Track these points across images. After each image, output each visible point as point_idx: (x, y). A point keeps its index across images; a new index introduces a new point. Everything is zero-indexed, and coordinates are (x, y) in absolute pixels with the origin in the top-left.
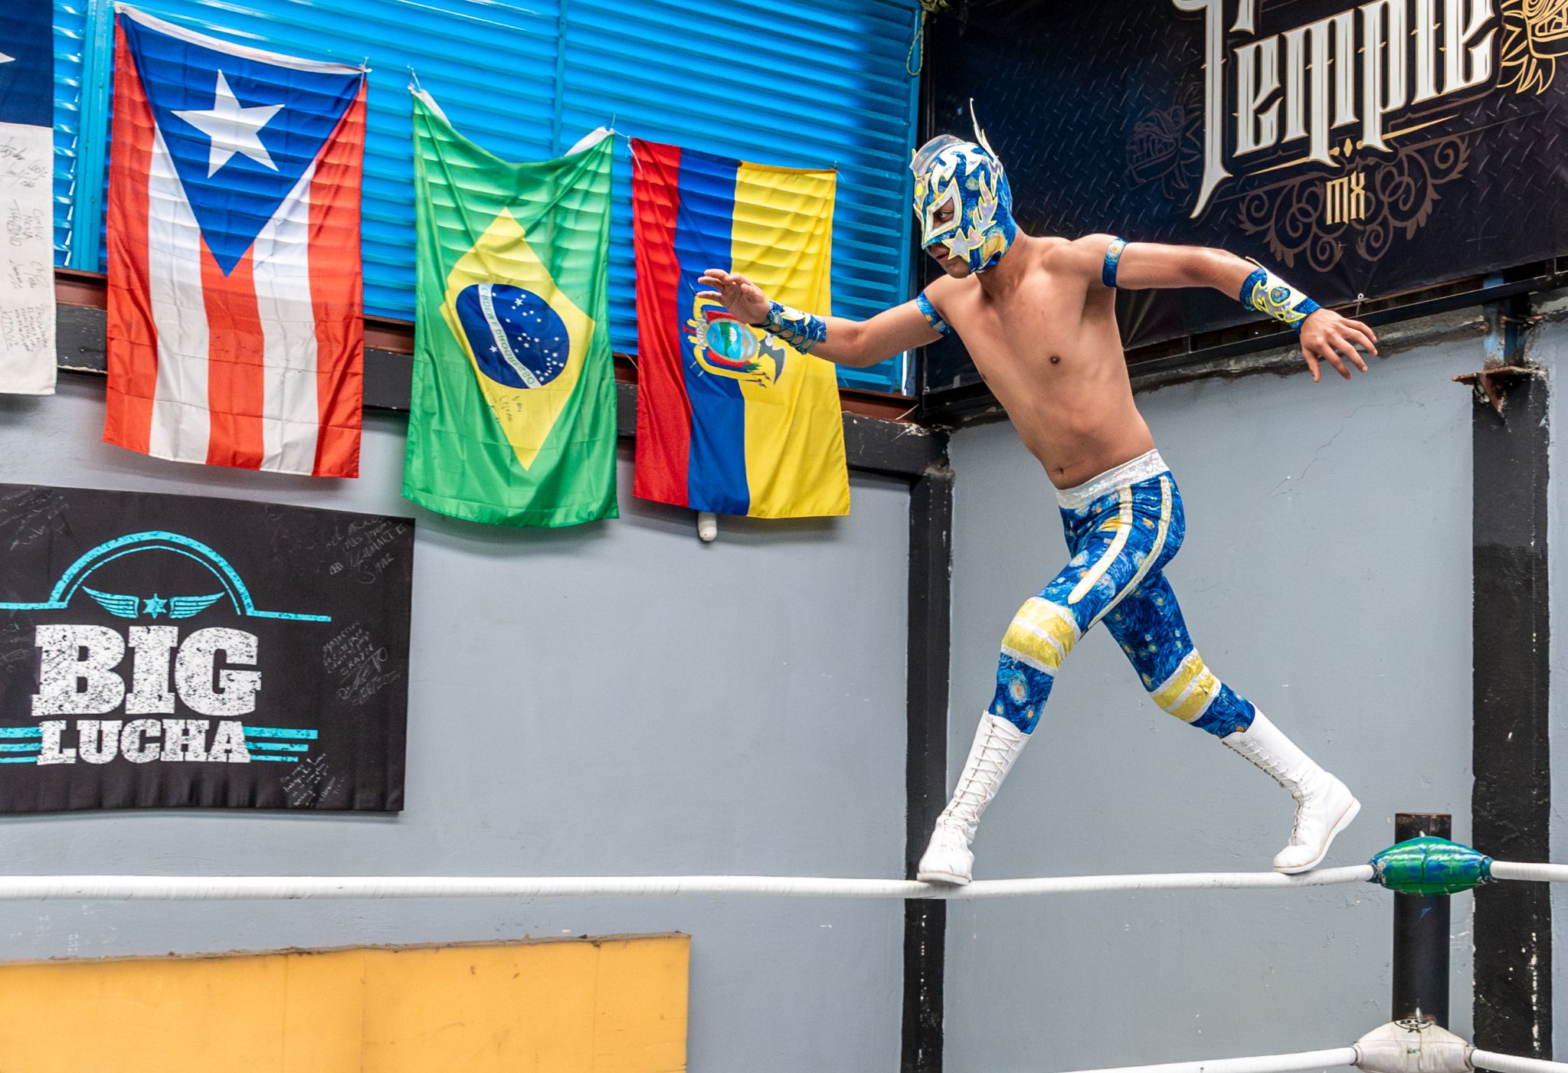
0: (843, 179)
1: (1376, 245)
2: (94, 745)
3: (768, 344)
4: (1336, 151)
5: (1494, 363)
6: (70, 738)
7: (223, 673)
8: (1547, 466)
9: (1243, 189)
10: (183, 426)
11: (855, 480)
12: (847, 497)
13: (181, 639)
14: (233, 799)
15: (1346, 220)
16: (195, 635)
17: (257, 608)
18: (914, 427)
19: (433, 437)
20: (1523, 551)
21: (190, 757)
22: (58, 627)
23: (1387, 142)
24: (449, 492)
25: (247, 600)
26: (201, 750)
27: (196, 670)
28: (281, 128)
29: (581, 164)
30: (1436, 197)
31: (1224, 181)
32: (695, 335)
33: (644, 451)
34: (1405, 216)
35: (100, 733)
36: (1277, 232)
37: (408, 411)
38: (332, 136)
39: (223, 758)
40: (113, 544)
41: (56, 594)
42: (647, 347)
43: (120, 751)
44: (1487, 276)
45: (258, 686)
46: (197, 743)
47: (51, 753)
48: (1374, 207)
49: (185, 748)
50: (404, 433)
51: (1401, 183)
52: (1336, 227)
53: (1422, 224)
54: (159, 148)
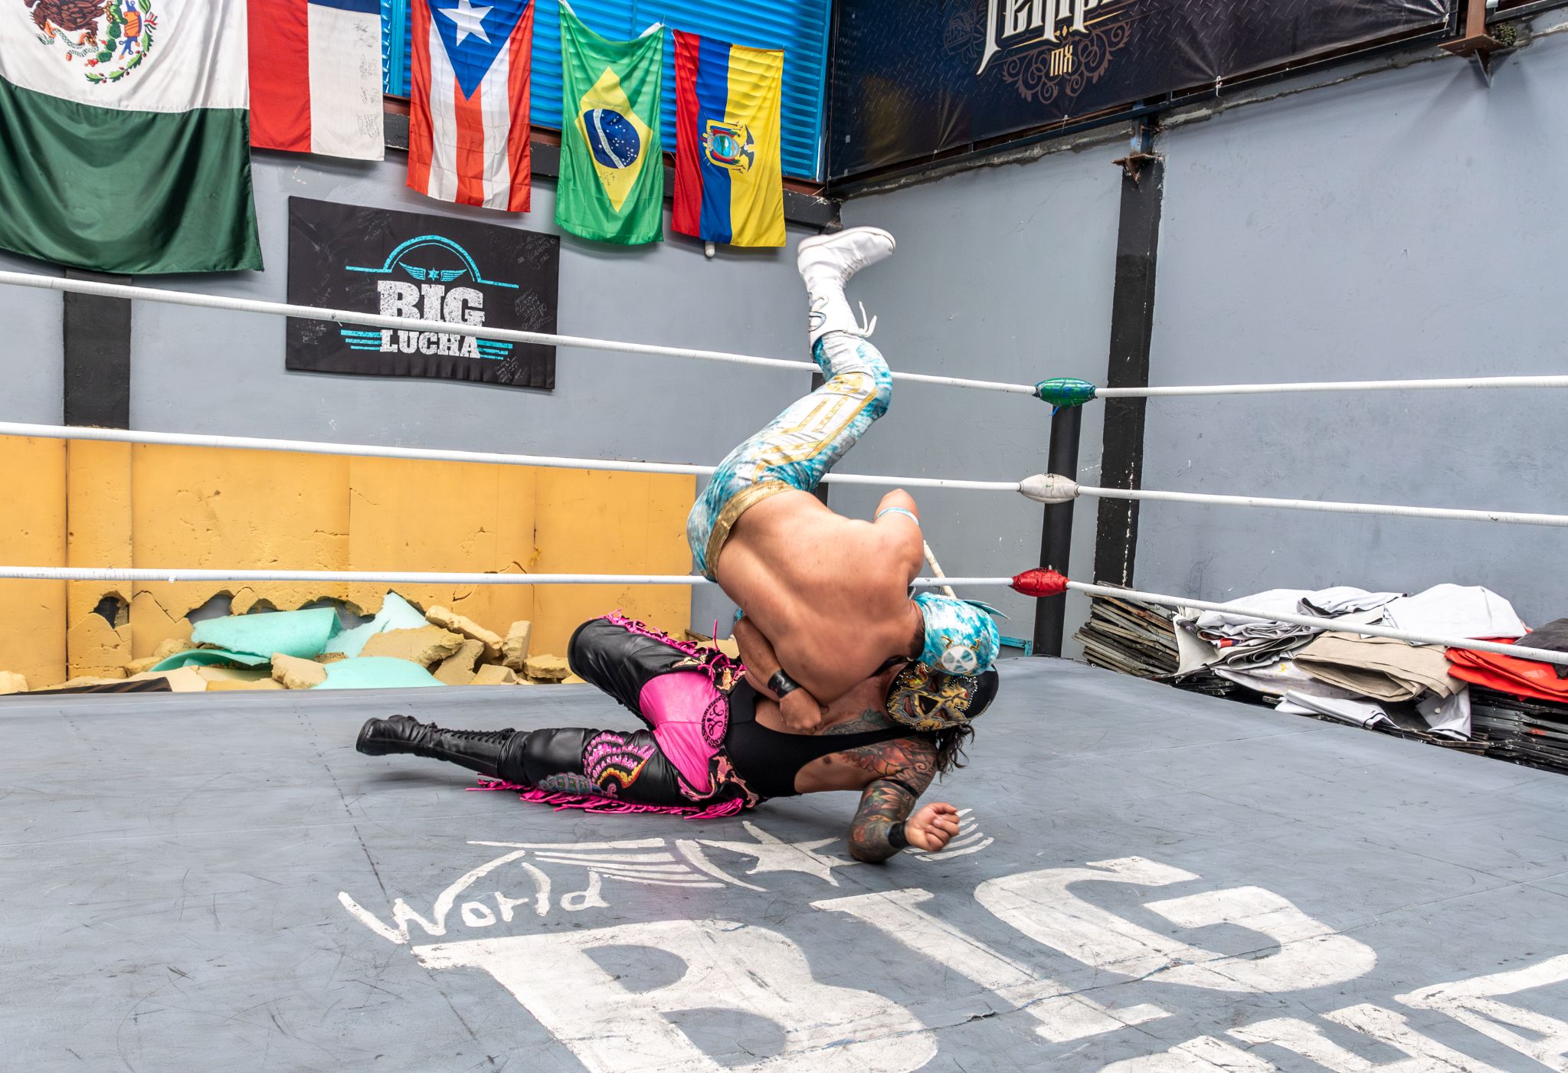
0: (788, 56)
1: (1076, 87)
2: (406, 344)
3: (745, 149)
4: (1058, 33)
5: (1135, 153)
6: (395, 339)
7: (467, 311)
8: (1160, 211)
9: (1006, 57)
10: (444, 182)
11: (790, 228)
12: (784, 237)
13: (446, 292)
14: (472, 377)
15: (1061, 73)
16: (453, 290)
17: (483, 278)
18: (822, 199)
19: (571, 192)
20: (1143, 258)
21: (451, 353)
22: (388, 282)
23: (1086, 27)
24: (577, 222)
25: (478, 274)
26: (457, 350)
27: (454, 309)
28: (492, 19)
29: (648, 43)
30: (1111, 58)
31: (996, 53)
32: (706, 142)
33: (678, 204)
34: (1093, 70)
35: (409, 337)
36: (1023, 82)
37: (558, 178)
38: (518, 24)
39: (467, 355)
40: (413, 241)
41: (387, 265)
42: (681, 146)
43: (418, 348)
44: (1134, 103)
45: (483, 320)
46: (455, 346)
47: (386, 347)
48: (1077, 65)
49: (449, 348)
50: (555, 190)
51: (1092, 51)
52: (1055, 77)
53: (1102, 74)
54: (433, 27)
